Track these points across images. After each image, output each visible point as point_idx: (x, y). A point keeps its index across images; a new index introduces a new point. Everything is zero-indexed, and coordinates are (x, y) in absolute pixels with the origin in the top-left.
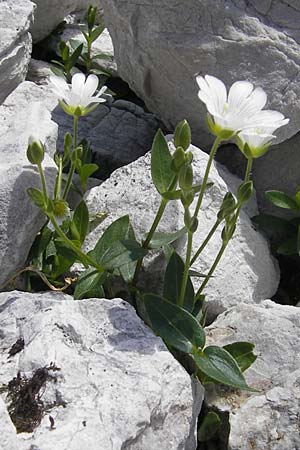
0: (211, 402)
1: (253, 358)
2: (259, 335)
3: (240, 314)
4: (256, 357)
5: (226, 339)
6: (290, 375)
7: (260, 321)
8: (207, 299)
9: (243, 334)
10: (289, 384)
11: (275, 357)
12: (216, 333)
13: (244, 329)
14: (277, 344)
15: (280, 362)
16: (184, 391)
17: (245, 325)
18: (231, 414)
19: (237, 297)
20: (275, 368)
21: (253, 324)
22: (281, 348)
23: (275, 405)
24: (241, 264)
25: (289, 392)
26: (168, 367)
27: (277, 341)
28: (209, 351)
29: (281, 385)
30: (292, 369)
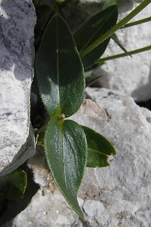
0: (33, 164)
1: (103, 163)
2: (126, 142)
3: (124, 108)
4: (106, 164)
5: (94, 119)
6: (121, 202)
7: (136, 130)
8: (103, 67)
9: (112, 129)
10: (113, 210)
11: (121, 174)
12: (90, 106)
13: (117, 125)
14: (133, 164)
15: (122, 181)
16: (7, 149)
17: (121, 122)
18: (40, 192)
19: (124, 84)
20: (113, 183)
21: (128, 128)
22: (134, 171)
23: (86, 219)
24: (146, 64)
25: (107, 217)
26: (8, 114)
27: (135, 162)
28: (69, 126)
29: (105, 203)
30: (126, 197)
